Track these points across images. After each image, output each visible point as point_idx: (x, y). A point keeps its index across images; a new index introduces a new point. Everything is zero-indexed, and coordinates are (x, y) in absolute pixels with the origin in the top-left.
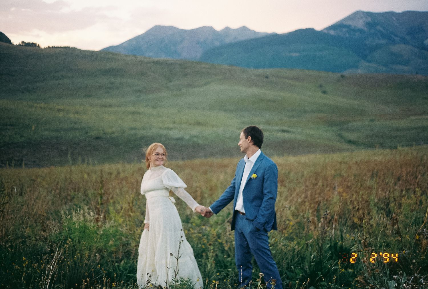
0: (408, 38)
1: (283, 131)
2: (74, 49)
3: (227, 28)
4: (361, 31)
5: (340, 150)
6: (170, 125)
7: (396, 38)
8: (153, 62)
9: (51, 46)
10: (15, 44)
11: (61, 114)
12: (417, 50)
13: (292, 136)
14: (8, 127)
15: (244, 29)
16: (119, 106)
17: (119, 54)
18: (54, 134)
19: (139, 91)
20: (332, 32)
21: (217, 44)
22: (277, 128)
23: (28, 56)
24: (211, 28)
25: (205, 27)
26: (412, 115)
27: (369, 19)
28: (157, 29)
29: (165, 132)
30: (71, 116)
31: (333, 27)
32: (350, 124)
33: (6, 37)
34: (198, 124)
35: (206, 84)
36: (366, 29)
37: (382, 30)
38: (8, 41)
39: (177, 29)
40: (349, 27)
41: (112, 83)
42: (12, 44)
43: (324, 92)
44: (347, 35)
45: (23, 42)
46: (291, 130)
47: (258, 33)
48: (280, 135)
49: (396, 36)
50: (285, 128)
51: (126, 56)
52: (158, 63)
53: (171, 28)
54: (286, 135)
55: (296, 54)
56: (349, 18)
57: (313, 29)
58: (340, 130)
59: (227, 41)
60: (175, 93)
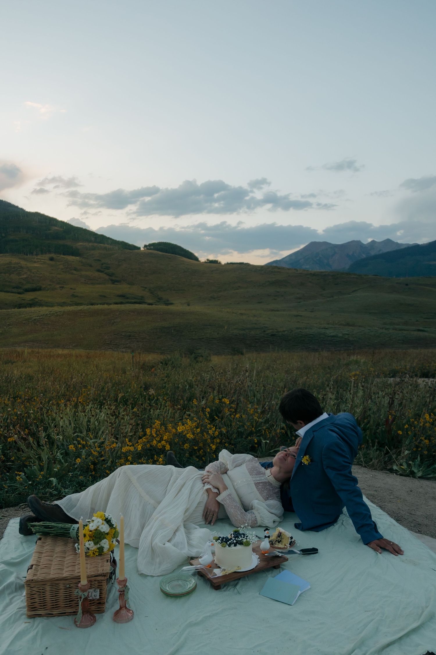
1: (419, 330)
2: (248, 265)
3: (373, 242)
6: (327, 326)
8: (311, 274)
10: (202, 261)
16: (284, 310)
17: (283, 268)
19: (300, 298)
21: (364, 256)
22: (415, 328)
23: (212, 271)
24: (359, 242)
25: (353, 242)
28: (314, 244)
29: (323, 331)
33: (195, 256)
34: (348, 324)
38: (196, 259)
39: (330, 244)
41: (278, 292)
42: (199, 261)
45: (208, 260)
46: (426, 329)
48: (415, 333)
50: (421, 328)
51: (289, 269)
52: (314, 275)
53: (325, 243)
54: (421, 333)
59: (373, 253)
60: (328, 299)
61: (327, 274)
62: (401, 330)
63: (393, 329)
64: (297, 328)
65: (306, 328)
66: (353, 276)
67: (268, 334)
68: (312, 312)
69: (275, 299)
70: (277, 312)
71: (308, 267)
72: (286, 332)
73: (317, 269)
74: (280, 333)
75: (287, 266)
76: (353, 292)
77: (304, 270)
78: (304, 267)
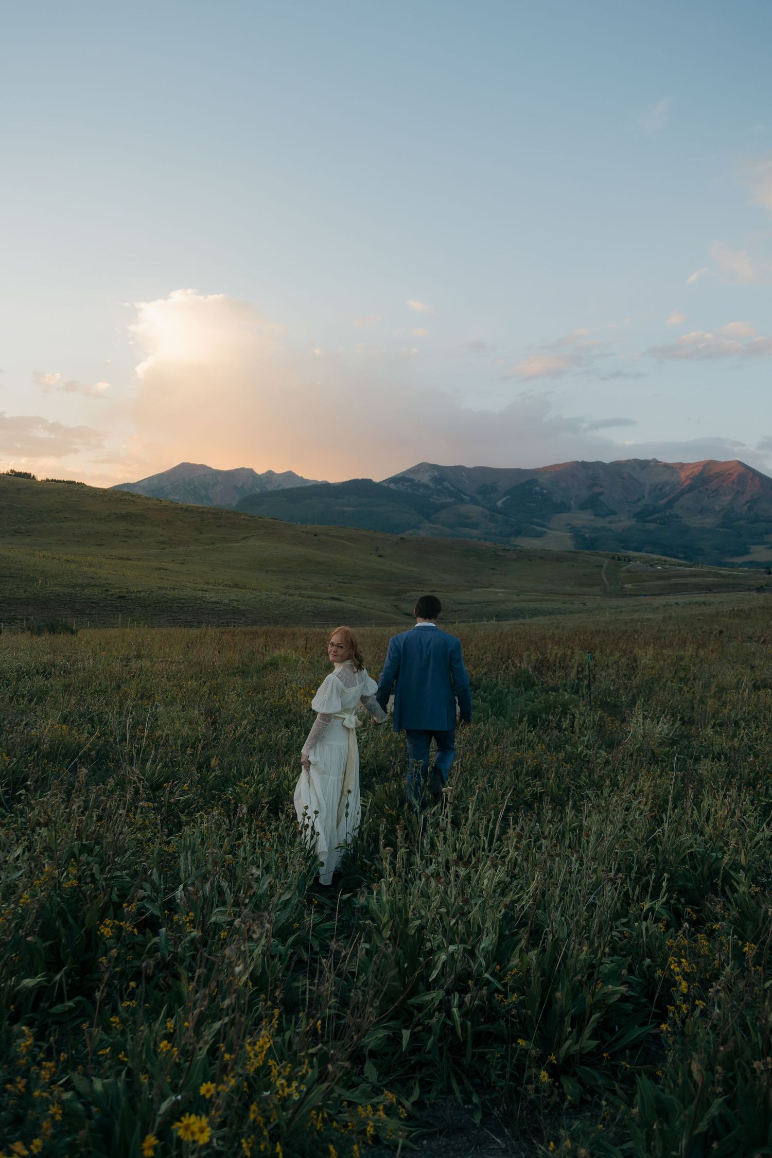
0: (479, 497)
1: (333, 598)
2: (82, 485)
3: (270, 473)
4: (426, 487)
5: (396, 624)
7: (464, 497)
8: (181, 508)
9: (50, 478)
11: (73, 566)
12: (488, 512)
13: (343, 604)
14: (8, 579)
15: (290, 475)
16: (139, 560)
18: (67, 590)
19: (164, 543)
20: (392, 486)
21: (258, 490)
22: (327, 595)
24: (251, 470)
25: (243, 469)
26: (478, 587)
27: (436, 473)
28: (185, 467)
30: (86, 569)
31: (393, 480)
32: (408, 594)
34: (236, 586)
35: (245, 538)
36: (431, 484)
37: (449, 486)
39: (210, 469)
40: (412, 480)
41: (130, 531)
43: (380, 556)
44: (409, 490)
46: (342, 598)
47: (307, 481)
48: (329, 602)
49: (465, 494)
50: (335, 596)
51: (147, 498)
52: (186, 510)
53: (203, 467)
54: (336, 603)
55: (350, 509)
56: (412, 471)
57: (371, 480)
58: (397, 600)
59: (270, 488)
60: (207, 547)
61: (205, 510)
62: (309, 597)
63: (299, 596)
64: (160, 588)
65: (174, 589)
66: (242, 517)
67: (112, 595)
68: (183, 564)
69: (124, 541)
70: (129, 562)
71: (176, 498)
72: (143, 593)
73: (191, 503)
74: (133, 595)
75: (145, 495)
76: (242, 539)
77: (172, 502)
78: (171, 497)
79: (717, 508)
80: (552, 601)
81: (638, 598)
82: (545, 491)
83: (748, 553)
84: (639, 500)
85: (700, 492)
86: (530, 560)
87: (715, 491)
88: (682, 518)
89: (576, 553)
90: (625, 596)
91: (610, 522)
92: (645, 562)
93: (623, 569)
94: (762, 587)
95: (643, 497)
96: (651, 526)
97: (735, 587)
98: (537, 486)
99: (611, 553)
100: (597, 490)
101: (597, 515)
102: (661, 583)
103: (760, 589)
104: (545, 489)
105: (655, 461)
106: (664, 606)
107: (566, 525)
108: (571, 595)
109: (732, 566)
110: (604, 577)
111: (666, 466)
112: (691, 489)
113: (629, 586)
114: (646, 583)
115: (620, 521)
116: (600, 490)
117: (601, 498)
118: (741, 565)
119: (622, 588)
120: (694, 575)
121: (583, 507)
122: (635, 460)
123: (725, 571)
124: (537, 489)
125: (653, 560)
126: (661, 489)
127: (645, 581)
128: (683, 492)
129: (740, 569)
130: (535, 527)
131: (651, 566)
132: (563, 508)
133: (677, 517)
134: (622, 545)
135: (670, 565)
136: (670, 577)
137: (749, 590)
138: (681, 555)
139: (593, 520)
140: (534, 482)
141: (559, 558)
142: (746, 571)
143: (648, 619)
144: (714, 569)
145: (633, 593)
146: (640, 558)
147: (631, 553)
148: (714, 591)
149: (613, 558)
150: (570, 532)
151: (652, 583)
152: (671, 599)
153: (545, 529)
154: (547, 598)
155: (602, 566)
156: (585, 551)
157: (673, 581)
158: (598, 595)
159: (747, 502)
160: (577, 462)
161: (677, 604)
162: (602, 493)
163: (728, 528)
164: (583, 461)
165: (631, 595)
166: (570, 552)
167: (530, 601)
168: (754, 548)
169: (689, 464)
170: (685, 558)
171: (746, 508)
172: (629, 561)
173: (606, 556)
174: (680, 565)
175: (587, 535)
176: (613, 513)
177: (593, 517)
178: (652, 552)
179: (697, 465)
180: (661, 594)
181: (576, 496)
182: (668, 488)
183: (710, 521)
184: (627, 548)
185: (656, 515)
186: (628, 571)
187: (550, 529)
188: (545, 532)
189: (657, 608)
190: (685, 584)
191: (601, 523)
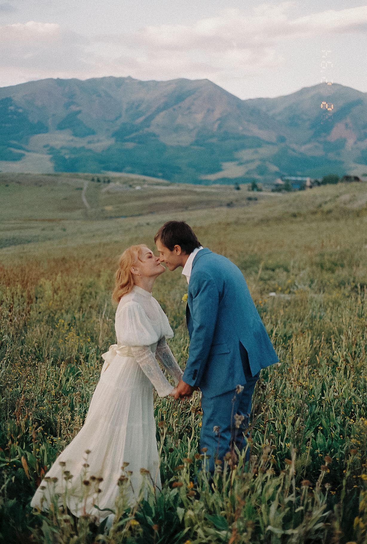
79: (191, 126)
80: (32, 228)
81: (119, 220)
82: (20, 111)
83: (219, 169)
84: (117, 119)
85: (174, 110)
86: (7, 186)
87: (189, 108)
88: (158, 136)
89: (55, 175)
90: (106, 218)
91: (89, 142)
92: (125, 183)
93: (104, 190)
94: (232, 203)
95: (120, 116)
96: (130, 145)
97: (208, 204)
98: (11, 105)
99: (90, 174)
100: (74, 108)
101: (75, 135)
102: (140, 203)
103: (230, 205)
104: (21, 108)
105: (130, 78)
106: (136, 227)
107: (45, 146)
108: (50, 220)
109: (207, 183)
110: (84, 200)
111: (141, 83)
112: (166, 106)
113: (109, 208)
114: (126, 205)
115: (98, 141)
116: (78, 109)
117: (79, 116)
118: (215, 182)
119: (103, 211)
120: (171, 194)
121: (61, 127)
122: (111, 77)
123: (199, 189)
124: (12, 108)
125: (133, 180)
126: (137, 107)
127: (125, 202)
128: (159, 110)
129: (214, 186)
130: (12, 149)
131: (130, 186)
132: (41, 128)
133: (154, 135)
134: (103, 165)
135: (149, 184)
136: (149, 197)
137: (221, 206)
138: (160, 174)
139: (72, 140)
140: (8, 101)
141: (38, 183)
142: (217, 188)
143: (116, 242)
144: (190, 187)
145: (113, 215)
146: (120, 178)
147: (112, 174)
148: (190, 208)
149: (93, 180)
150: (49, 154)
151: (131, 204)
152: (142, 220)
153: (23, 152)
154: (26, 225)
155: (81, 189)
156: (65, 174)
157: (152, 200)
158: (78, 219)
159: (218, 120)
160: (51, 80)
161: (148, 224)
162: (79, 112)
163: (201, 146)
164: (58, 79)
165: (111, 218)
166: (49, 175)
167: (8, 230)
168: (226, 165)
169: (162, 82)
170: (163, 177)
171: (216, 126)
172: (109, 182)
173: (86, 178)
174: (158, 184)
175: (67, 157)
176: (93, 133)
177: (71, 138)
178: (132, 172)
179: (169, 83)
180: (140, 215)
181: (54, 115)
182: (144, 106)
183: (185, 139)
184: (107, 169)
185: (133, 135)
186: (108, 192)
187: (28, 151)
188: (24, 155)
189: (129, 229)
190: (164, 203)
191: (81, 143)
